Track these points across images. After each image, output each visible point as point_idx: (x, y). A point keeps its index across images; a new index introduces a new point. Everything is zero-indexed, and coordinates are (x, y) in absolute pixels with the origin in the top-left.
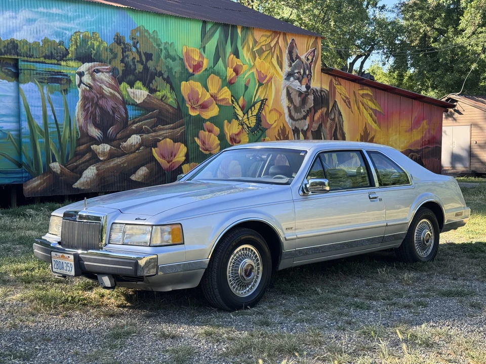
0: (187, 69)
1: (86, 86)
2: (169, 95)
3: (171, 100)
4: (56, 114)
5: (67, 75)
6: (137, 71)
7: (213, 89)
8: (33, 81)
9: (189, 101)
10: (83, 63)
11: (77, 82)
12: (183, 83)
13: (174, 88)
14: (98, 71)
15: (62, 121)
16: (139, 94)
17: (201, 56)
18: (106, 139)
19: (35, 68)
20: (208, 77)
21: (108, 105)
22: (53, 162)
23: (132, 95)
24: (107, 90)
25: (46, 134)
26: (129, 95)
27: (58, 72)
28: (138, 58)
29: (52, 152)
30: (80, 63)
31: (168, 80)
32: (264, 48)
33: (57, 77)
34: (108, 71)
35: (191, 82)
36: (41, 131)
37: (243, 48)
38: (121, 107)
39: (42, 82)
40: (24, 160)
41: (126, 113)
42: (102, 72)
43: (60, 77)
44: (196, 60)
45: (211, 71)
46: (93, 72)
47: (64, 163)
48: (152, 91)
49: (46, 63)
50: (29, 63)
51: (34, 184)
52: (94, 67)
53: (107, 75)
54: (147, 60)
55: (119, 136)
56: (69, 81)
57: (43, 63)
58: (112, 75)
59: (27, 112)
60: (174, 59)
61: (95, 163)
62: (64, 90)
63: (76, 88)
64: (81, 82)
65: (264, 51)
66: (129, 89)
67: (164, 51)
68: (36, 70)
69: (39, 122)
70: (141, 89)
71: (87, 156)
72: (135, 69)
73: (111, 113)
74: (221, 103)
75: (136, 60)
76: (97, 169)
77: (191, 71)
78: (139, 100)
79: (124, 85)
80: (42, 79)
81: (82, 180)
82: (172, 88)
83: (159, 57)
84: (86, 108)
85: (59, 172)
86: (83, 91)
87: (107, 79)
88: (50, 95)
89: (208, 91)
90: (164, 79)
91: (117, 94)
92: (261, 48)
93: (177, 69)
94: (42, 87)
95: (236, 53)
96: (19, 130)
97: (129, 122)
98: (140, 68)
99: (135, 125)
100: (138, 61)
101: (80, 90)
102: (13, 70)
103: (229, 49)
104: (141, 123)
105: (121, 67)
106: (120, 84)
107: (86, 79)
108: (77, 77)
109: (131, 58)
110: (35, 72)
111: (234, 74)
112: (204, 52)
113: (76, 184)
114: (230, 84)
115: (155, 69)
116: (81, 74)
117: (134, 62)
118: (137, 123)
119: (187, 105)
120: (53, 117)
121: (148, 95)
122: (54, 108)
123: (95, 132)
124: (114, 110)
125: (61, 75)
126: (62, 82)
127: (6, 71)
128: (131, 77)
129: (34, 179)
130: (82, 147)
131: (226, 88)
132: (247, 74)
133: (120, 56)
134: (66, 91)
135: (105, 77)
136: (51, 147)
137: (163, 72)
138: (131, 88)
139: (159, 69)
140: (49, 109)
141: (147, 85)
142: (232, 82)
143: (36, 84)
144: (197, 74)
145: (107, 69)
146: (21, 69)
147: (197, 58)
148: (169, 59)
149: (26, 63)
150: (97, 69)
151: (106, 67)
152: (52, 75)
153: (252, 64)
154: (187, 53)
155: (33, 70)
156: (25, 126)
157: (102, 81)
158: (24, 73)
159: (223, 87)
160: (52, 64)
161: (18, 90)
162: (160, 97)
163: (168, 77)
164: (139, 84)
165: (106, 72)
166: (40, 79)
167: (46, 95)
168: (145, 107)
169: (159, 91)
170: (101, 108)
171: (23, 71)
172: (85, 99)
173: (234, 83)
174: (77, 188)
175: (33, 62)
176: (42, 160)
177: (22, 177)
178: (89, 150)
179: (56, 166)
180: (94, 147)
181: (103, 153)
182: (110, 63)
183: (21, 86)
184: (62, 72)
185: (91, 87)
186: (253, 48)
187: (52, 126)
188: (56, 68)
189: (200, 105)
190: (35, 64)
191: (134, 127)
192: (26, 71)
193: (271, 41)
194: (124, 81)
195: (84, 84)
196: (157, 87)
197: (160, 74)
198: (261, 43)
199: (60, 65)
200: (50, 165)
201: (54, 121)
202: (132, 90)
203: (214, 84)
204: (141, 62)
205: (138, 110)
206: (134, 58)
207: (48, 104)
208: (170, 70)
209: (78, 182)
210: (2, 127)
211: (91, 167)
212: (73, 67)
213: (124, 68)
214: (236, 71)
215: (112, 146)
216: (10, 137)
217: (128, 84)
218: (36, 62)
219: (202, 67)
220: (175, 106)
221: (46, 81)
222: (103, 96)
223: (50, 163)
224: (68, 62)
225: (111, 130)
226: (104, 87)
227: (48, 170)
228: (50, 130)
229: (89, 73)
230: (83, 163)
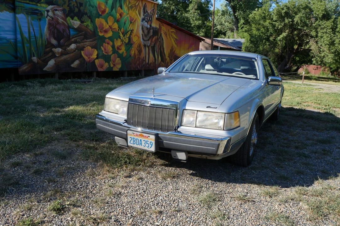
0: (99, 12)
1: (50, 17)
2: (90, 25)
3: (91, 27)
4: (35, 31)
5: (40, 11)
6: (75, 11)
7: (110, 24)
8: (23, 13)
9: (99, 28)
10: (49, 6)
11: (46, 15)
12: (97, 19)
13: (93, 22)
14: (56, 10)
15: (38, 35)
16: (76, 23)
17: (105, 7)
18: (59, 46)
19: (24, 6)
20: (108, 17)
21: (61, 28)
22: (33, 57)
23: (72, 24)
24: (61, 20)
25: (29, 42)
26: (71, 23)
27: (36, 9)
28: (76, 5)
29: (33, 52)
30: (47, 5)
31: (90, 17)
32: (133, 5)
33: (36, 12)
34: (61, 10)
35: (100, 19)
36: (27, 40)
37: (124, 5)
38: (67, 29)
39: (28, 14)
40: (19, 55)
41: (70, 32)
42: (58, 11)
43: (37, 12)
44: (103, 8)
45: (110, 14)
46: (54, 10)
47: (39, 57)
48: (82, 22)
49: (30, 4)
50: (21, 3)
51: (24, 68)
52: (55, 8)
53: (61, 12)
54: (80, 6)
55: (66, 44)
56: (42, 14)
57: (28, 3)
58: (63, 13)
59: (20, 30)
60: (93, 7)
61: (54, 58)
62: (39, 19)
63: (45, 18)
64: (48, 15)
65: (133, 7)
66: (71, 20)
67: (88, 3)
68: (25, 7)
69: (26, 35)
70: (77, 21)
71: (50, 54)
72: (74, 10)
73: (62, 32)
74: (113, 30)
75: (75, 6)
76: (55, 61)
77: (100, 13)
78: (76, 26)
79: (69, 18)
80: (28, 12)
81: (48, 66)
82: (92, 21)
83: (86, 5)
84: (50, 29)
85: (36, 62)
86: (49, 20)
87: (60, 15)
88: (32, 21)
89: (108, 24)
90: (88, 16)
91: (65, 22)
92: (132, 6)
93: (94, 12)
94: (28, 17)
95: (121, 7)
96: (16, 39)
97: (71, 37)
98: (76, 10)
99: (74, 39)
100: (76, 7)
101: (47, 19)
102: (12, 6)
103: (118, 5)
104: (76, 38)
105: (67, 9)
106: (67, 17)
107: (50, 14)
108: (46, 12)
109: (72, 4)
110: (24, 8)
111: (120, 17)
112: (107, 5)
113: (45, 68)
114: (118, 21)
115: (84, 11)
116: (48, 11)
117: (74, 7)
118: (74, 38)
119: (98, 30)
120: (33, 33)
121: (80, 24)
122: (34, 28)
123: (54, 42)
124: (64, 31)
125: (38, 11)
126: (38, 14)
127: (8, 6)
128: (72, 14)
129: (24, 66)
130: (48, 49)
131: (116, 23)
132: (126, 17)
133: (67, 3)
134: (40, 19)
135: (59, 13)
136: (32, 49)
137: (87, 13)
138: (72, 20)
139: (85, 11)
140: (31, 29)
141: (80, 19)
142: (119, 20)
143: (25, 15)
144: (103, 15)
145: (61, 9)
146: (17, 6)
147: (103, 7)
148: (90, 7)
149: (19, 3)
150: (56, 9)
151: (60, 8)
152: (33, 10)
153: (128, 13)
154: (99, 4)
155: (23, 7)
156: (19, 36)
157: (58, 16)
158: (18, 9)
159: (114, 22)
160: (33, 4)
161: (15, 18)
162: (86, 26)
163: (90, 15)
164: (76, 18)
165: (60, 11)
166: (27, 12)
167: (30, 21)
168: (79, 30)
169: (85, 22)
170: (58, 30)
171: (17, 7)
172: (50, 24)
173: (119, 21)
174: (45, 70)
175: (23, 3)
176: (28, 55)
177: (18, 65)
178: (51, 51)
179: (35, 59)
180: (53, 49)
181: (58, 53)
182: (62, 6)
183: (17, 15)
184: (38, 10)
185: (52, 18)
186: (128, 5)
187: (32, 37)
188: (35, 7)
189: (104, 31)
190: (24, 4)
191: (73, 40)
192: (19, 8)
193: (136, 3)
194: (69, 16)
195: (49, 16)
196: (84, 20)
197: (86, 14)
198: (132, 3)
199: (37, 5)
200: (32, 58)
201: (34, 35)
202: (73, 21)
203: (111, 21)
204: (77, 7)
205: (75, 31)
206: (74, 5)
207: (31, 26)
208: (91, 12)
209: (46, 67)
210: (7, 37)
211: (52, 60)
212: (44, 7)
213: (69, 10)
214: (121, 15)
215: (62, 49)
216: (10, 43)
217: (71, 18)
218: (25, 3)
219: (106, 12)
220: (93, 30)
221: (30, 14)
222: (58, 23)
223: (32, 57)
224: (41, 4)
225: (62, 41)
226: (59, 19)
227: (31, 61)
228: (32, 40)
229: (52, 11)
230: (49, 57)
